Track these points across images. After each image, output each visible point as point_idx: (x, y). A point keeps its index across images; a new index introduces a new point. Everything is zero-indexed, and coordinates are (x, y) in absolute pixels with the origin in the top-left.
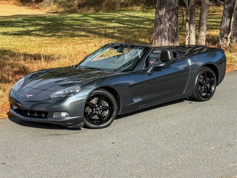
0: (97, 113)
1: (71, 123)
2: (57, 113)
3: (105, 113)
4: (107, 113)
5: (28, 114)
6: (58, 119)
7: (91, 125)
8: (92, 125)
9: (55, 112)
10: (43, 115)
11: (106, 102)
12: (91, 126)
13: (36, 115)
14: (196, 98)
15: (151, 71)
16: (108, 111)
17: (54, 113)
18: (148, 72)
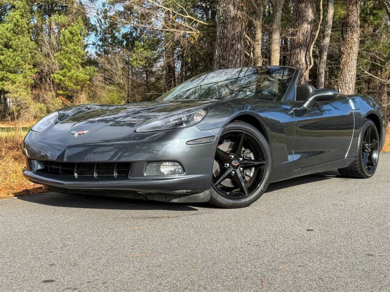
0: (234, 172)
1: (185, 191)
2: (155, 164)
3: (247, 174)
4: (252, 175)
5: (76, 174)
6: (153, 180)
7: (221, 199)
8: (223, 198)
9: (149, 162)
10: (115, 174)
11: (248, 151)
12: (221, 202)
13: (95, 175)
14: (357, 172)
15: (309, 106)
16: (253, 169)
17: (147, 165)
18: (305, 105)
